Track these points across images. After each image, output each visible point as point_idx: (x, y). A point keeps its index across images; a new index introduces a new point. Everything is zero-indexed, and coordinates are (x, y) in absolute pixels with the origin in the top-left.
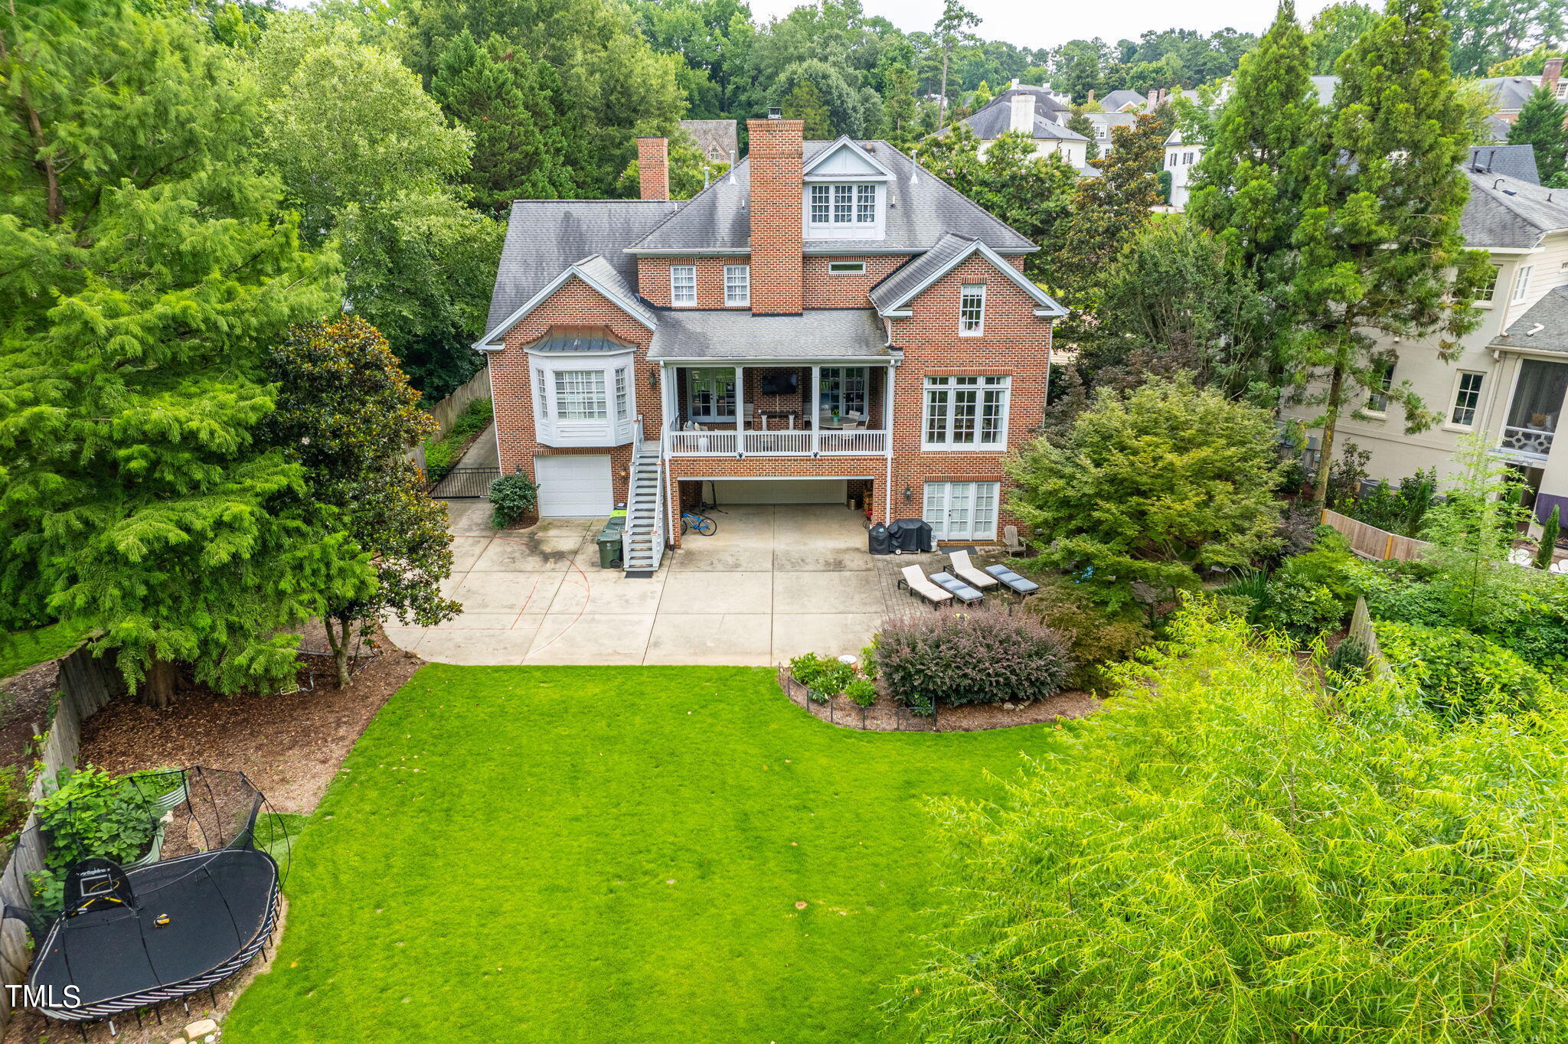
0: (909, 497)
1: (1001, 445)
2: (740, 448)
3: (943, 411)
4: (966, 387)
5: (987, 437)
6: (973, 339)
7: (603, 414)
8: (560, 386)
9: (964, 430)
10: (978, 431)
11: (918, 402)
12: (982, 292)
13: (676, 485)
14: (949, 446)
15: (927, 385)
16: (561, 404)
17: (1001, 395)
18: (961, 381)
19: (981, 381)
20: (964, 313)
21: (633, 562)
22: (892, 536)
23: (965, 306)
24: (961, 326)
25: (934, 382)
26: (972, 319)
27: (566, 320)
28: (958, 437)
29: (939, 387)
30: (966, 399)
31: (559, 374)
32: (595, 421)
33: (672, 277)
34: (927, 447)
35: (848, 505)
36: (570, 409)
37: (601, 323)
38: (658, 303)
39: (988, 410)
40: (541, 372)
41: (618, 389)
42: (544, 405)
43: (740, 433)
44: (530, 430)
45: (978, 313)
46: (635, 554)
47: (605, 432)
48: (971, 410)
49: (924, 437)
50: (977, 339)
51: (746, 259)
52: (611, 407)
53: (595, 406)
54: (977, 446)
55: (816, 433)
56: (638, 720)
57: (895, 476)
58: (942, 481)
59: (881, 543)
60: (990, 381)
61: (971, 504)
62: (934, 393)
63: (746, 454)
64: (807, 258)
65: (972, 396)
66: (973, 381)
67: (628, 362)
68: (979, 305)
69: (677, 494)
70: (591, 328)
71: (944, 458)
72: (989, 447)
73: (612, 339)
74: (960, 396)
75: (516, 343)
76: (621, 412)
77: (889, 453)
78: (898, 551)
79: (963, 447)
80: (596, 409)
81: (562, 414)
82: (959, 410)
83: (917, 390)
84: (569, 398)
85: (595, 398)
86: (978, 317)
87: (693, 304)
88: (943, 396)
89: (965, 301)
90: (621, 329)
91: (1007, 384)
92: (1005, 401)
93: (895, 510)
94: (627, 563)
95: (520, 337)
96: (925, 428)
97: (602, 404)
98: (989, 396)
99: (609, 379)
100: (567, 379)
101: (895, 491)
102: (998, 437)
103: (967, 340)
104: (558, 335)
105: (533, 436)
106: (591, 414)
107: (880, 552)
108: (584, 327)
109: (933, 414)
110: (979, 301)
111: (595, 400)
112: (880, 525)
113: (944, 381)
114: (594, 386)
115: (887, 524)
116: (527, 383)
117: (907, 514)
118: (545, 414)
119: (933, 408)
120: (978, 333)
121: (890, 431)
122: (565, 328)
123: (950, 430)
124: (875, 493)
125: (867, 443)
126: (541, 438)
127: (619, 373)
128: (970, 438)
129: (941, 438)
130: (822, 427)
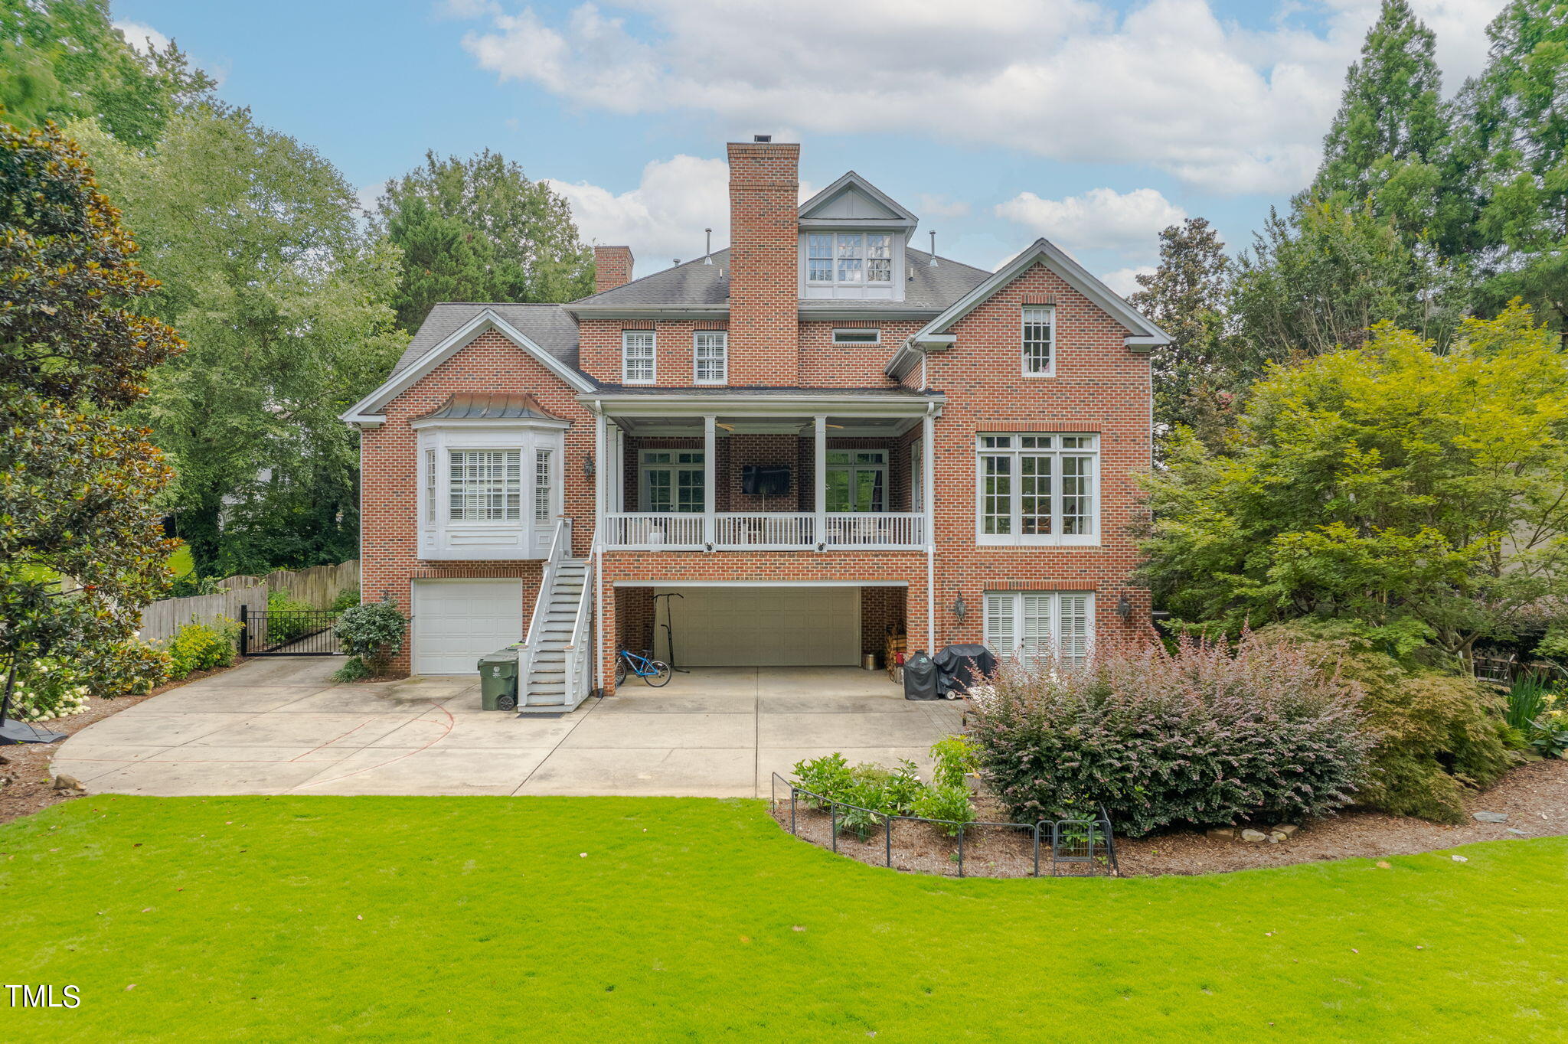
0: (962, 615)
1: (1091, 538)
2: (710, 536)
3: (1004, 486)
4: (1036, 452)
5: (1069, 527)
6: (1043, 381)
7: (514, 513)
8: (456, 471)
9: (1037, 516)
10: (1057, 515)
11: (970, 471)
12: (1050, 319)
13: (611, 593)
14: (1015, 538)
15: (980, 447)
16: (455, 498)
17: (1086, 464)
18: (1029, 443)
19: (1057, 443)
20: (1027, 346)
21: (534, 700)
22: (940, 668)
23: (1028, 336)
24: (1024, 366)
25: (990, 442)
26: (1039, 354)
27: (473, 386)
28: (1028, 527)
29: (997, 451)
30: (1036, 469)
31: (456, 456)
32: (504, 523)
33: (625, 346)
34: (984, 540)
35: (864, 666)
36: (467, 505)
37: (522, 391)
38: (604, 379)
39: (1068, 485)
40: (431, 455)
41: (539, 479)
42: (432, 503)
43: (710, 516)
44: (410, 542)
45: (1046, 346)
46: (537, 689)
47: (516, 539)
48: (1045, 486)
49: (980, 525)
50: (1049, 381)
51: (722, 322)
52: (527, 503)
53: (504, 501)
54: (1056, 539)
55: (820, 515)
56: (470, 864)
57: (940, 579)
58: (1010, 590)
59: (924, 679)
60: (1068, 442)
61: (1054, 626)
62: (990, 461)
63: (716, 547)
64: (805, 322)
65: (1045, 464)
66: (1045, 442)
67: (557, 445)
68: (1047, 336)
69: (612, 608)
70: (508, 397)
71: (1010, 555)
72: (1076, 539)
73: (537, 411)
74: (1028, 465)
75: (403, 416)
76: (541, 513)
77: (931, 549)
78: (951, 694)
79: (1037, 540)
80: (505, 506)
81: (456, 514)
82: (1028, 486)
83: (967, 452)
84: (467, 489)
85: (504, 488)
86: (1046, 352)
87: (651, 382)
88: (1004, 465)
89: (1028, 330)
90: (549, 398)
91: (1095, 445)
92: (1094, 471)
93: (941, 634)
94: (523, 700)
95: (408, 409)
96: (980, 513)
97: (514, 498)
98: (1069, 465)
99: (527, 464)
100: (466, 462)
101: (940, 606)
102: (1086, 525)
103: (1033, 381)
104: (461, 405)
105: (413, 549)
106: (498, 513)
107: (922, 696)
108: (498, 396)
109: (990, 491)
110: (1047, 330)
111: (505, 492)
112: (921, 653)
113: (1004, 442)
114: (504, 472)
115: (931, 655)
116: (412, 473)
117: (959, 637)
118: (432, 515)
119: (990, 481)
120: (1050, 373)
121: (929, 514)
122: (473, 396)
123: (1016, 514)
124: (911, 607)
125: (902, 533)
126: (424, 552)
127: (542, 456)
128: (1045, 528)
129: (1004, 527)
130: (829, 509)
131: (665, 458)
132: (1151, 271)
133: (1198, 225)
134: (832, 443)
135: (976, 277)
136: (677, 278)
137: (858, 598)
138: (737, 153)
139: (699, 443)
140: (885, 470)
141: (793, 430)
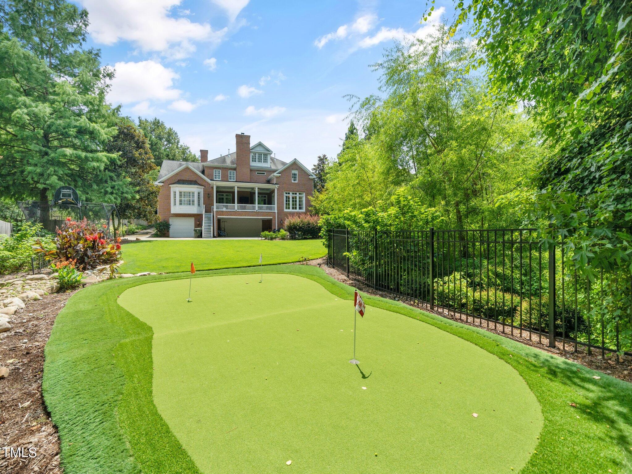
0: (282, 223)
1: (303, 210)
2: (236, 208)
3: (289, 201)
5: (300, 208)
7: (193, 204)
8: (180, 196)
9: (294, 206)
10: (298, 207)
11: (283, 198)
12: (297, 172)
13: (217, 219)
14: (291, 210)
15: (285, 194)
16: (181, 201)
17: (302, 198)
18: (293, 194)
19: (298, 194)
20: (293, 177)
21: (205, 236)
24: (292, 180)
25: (287, 193)
26: (295, 178)
27: (184, 178)
28: (293, 208)
31: (180, 192)
32: (191, 206)
33: (214, 172)
34: (285, 210)
36: (183, 203)
37: (193, 179)
38: (211, 178)
39: (300, 201)
40: (175, 192)
41: (198, 198)
42: (175, 202)
43: (236, 205)
44: (169, 210)
46: (205, 234)
47: (194, 210)
48: (296, 201)
49: (285, 208)
51: (235, 169)
52: (196, 202)
54: (298, 210)
55: (257, 205)
57: (278, 217)
60: (300, 194)
62: (287, 196)
63: (237, 210)
64: (251, 170)
65: (296, 197)
66: (296, 194)
67: (202, 191)
68: (296, 175)
69: (217, 222)
70: (191, 181)
71: (290, 212)
72: (301, 211)
73: (197, 184)
74: (293, 198)
75: (167, 184)
76: (199, 205)
77: (276, 211)
79: (294, 210)
80: (191, 203)
81: (181, 204)
82: (293, 201)
83: (283, 195)
84: (183, 199)
85: (191, 199)
87: (220, 180)
88: (289, 197)
89: (293, 174)
90: (200, 181)
91: (304, 194)
92: (304, 199)
93: (278, 226)
94: (203, 236)
95: (169, 182)
96: (285, 205)
97: (193, 201)
98: (300, 198)
99: (196, 195)
100: (183, 194)
101: (278, 221)
102: (303, 208)
103: (294, 183)
105: (170, 211)
106: (190, 204)
108: (189, 181)
109: (286, 202)
113: (289, 193)
114: (191, 196)
116: (170, 196)
117: (281, 227)
118: (175, 204)
119: (287, 200)
120: (297, 182)
121: (276, 206)
122: (184, 180)
123: (291, 206)
124: (273, 221)
125: (270, 209)
126: (173, 212)
127: (199, 193)
128: (296, 208)
129: (289, 208)
130: (258, 204)
131: (223, 195)
132: (316, 164)
133: (324, 156)
134: (259, 193)
135: (284, 164)
136: (223, 159)
137: (261, 221)
138: (237, 136)
139: (234, 193)
140: (267, 199)
141: (249, 190)
